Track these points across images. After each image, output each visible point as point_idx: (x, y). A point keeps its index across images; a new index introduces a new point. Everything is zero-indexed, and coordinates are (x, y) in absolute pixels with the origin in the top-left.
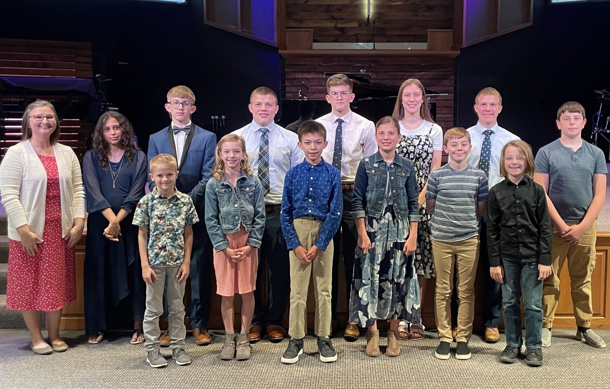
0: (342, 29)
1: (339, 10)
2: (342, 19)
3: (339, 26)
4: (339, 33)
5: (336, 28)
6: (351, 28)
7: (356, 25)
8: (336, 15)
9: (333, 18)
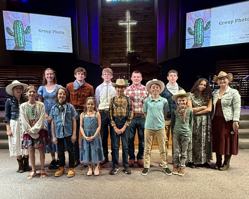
0: (121, 59)
1: (119, 53)
2: (121, 56)
3: (120, 58)
4: (120, 61)
5: (119, 59)
6: (123, 59)
7: (124, 58)
8: (118, 55)
9: (117, 56)
